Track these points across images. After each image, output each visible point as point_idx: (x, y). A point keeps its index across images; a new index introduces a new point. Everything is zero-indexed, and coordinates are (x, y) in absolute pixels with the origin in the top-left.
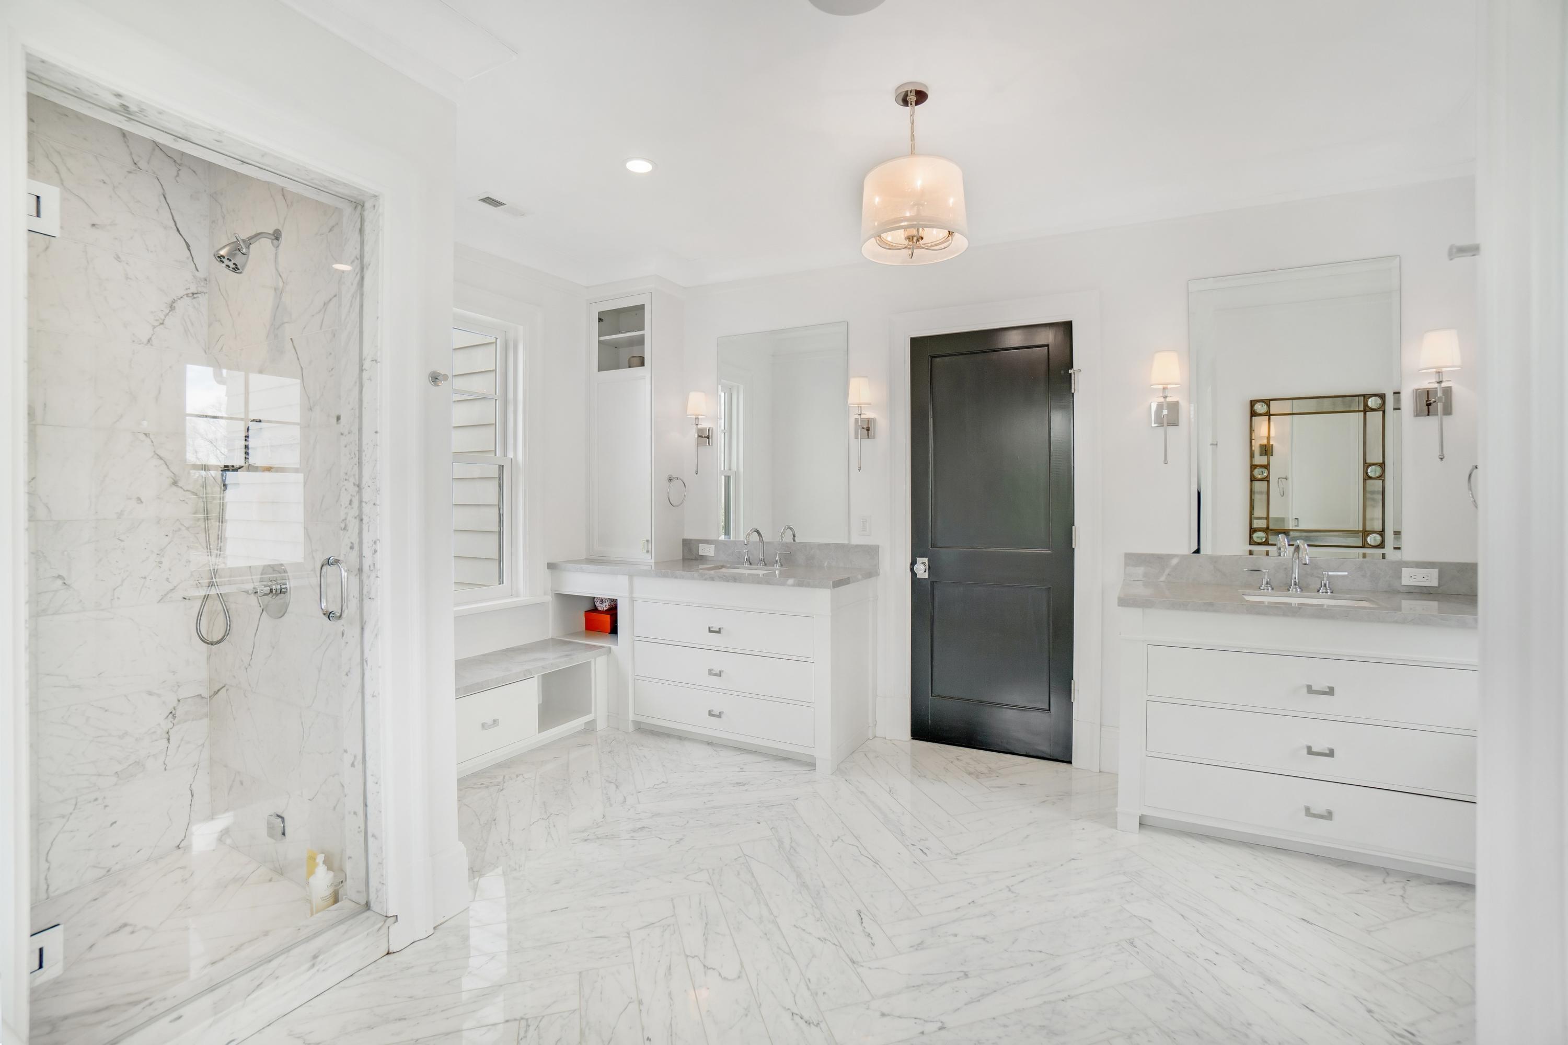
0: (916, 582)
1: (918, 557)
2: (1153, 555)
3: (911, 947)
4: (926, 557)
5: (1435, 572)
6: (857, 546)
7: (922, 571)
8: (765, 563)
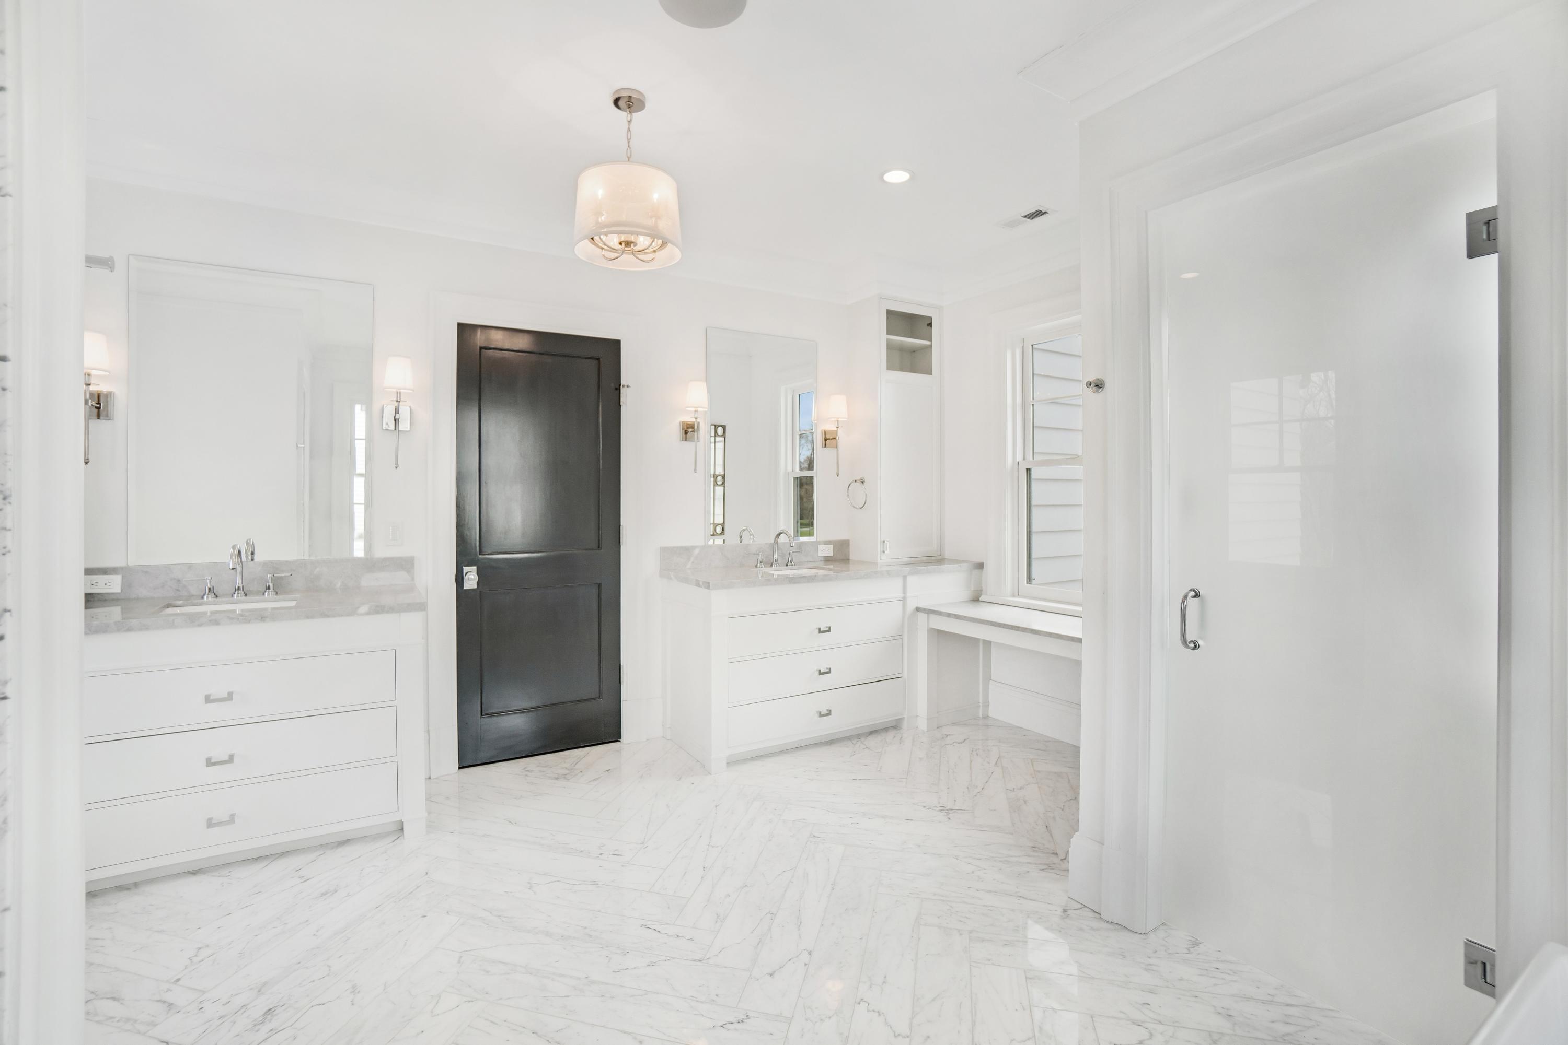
0: (462, 596)
1: (465, 566)
2: (681, 548)
3: (716, 922)
4: (474, 565)
5: (831, 547)
6: (385, 559)
7: (471, 580)
8: (244, 593)
